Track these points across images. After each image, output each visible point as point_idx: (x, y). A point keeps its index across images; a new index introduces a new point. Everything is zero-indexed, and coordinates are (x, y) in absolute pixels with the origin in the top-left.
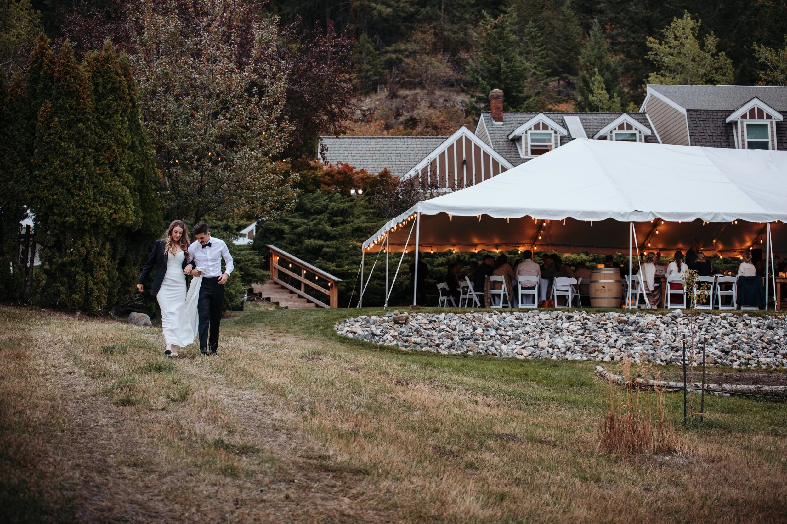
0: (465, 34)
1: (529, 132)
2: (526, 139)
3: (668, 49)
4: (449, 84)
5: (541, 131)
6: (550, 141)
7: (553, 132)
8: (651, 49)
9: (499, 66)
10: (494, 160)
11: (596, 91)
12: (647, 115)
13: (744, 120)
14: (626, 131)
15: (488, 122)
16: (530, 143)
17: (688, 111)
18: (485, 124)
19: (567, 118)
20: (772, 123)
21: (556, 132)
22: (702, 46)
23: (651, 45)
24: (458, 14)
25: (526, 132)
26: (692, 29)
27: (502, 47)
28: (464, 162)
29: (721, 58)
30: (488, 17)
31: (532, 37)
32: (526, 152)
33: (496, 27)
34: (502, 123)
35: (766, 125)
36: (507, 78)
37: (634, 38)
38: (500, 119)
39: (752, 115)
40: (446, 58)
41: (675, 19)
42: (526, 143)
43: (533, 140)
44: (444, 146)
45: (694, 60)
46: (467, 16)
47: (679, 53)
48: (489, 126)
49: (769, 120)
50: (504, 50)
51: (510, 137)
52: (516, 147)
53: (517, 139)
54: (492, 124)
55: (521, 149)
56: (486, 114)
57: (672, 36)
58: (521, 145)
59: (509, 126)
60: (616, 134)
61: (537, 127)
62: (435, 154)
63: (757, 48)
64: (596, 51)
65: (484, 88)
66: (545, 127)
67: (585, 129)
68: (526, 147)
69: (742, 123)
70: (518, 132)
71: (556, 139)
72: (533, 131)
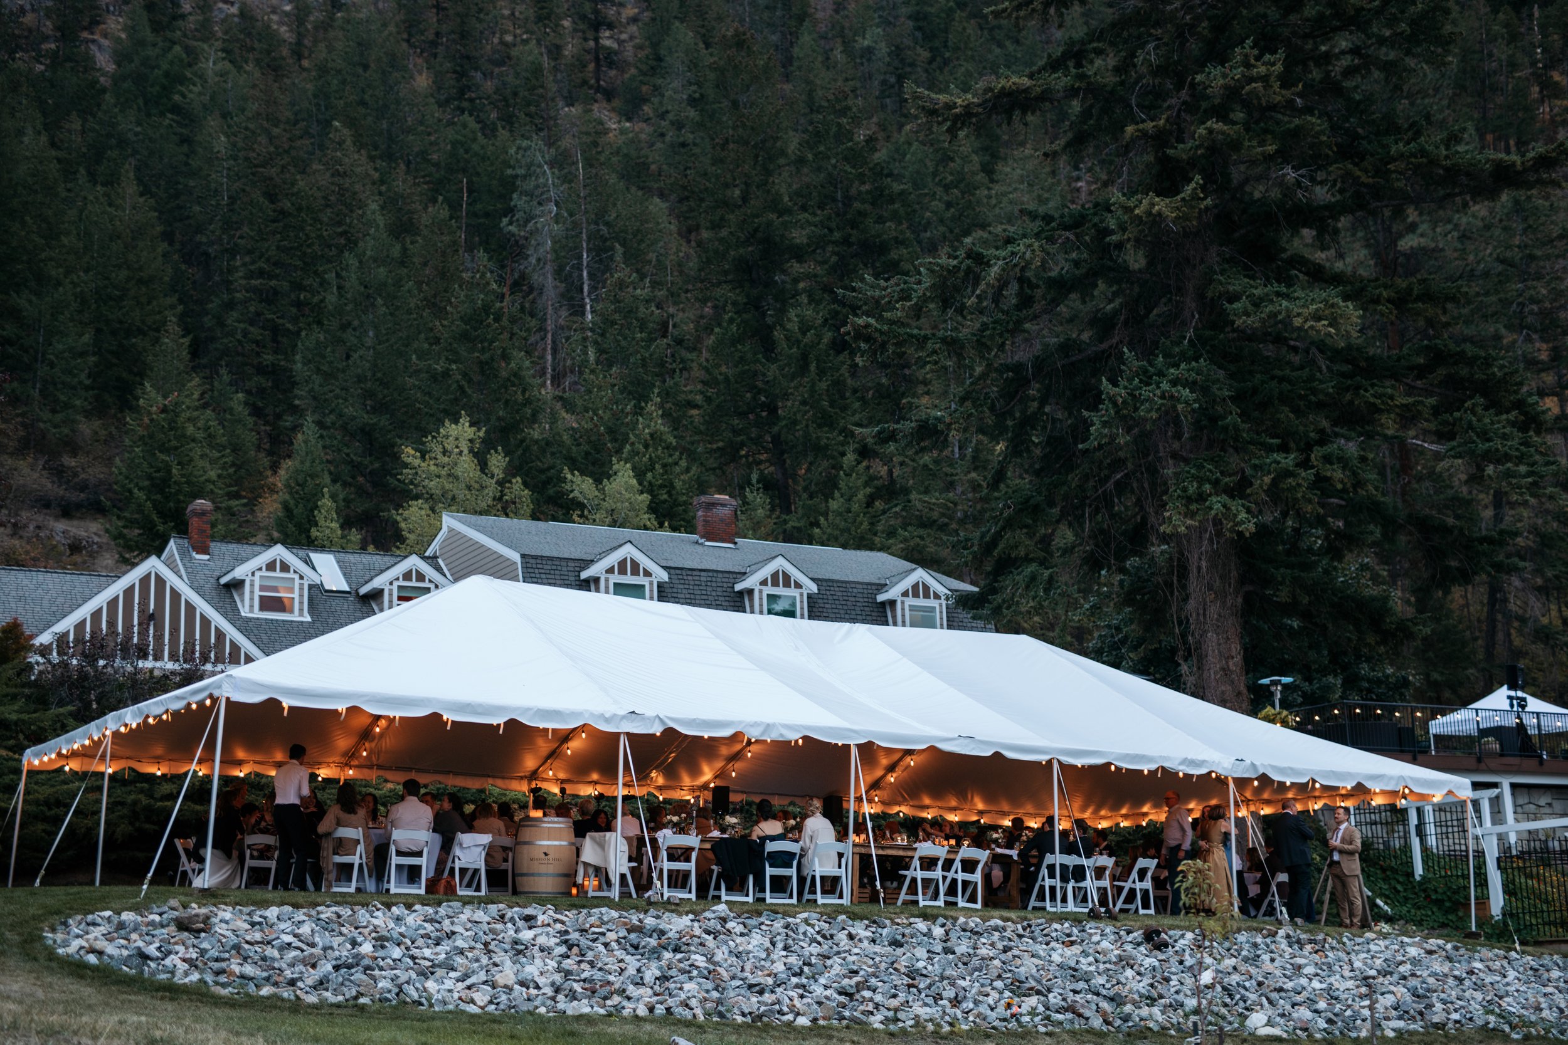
0: (73, 431)
1: (258, 574)
2: (252, 585)
3: (433, 468)
4: (44, 503)
5: (278, 574)
6: (291, 590)
7: (296, 577)
8: (406, 465)
9: (169, 472)
10: (202, 616)
11: (321, 522)
12: (440, 561)
13: (610, 576)
14: (414, 583)
15: (183, 554)
16: (257, 593)
17: (523, 556)
18: (177, 556)
19: (315, 557)
20: (651, 583)
21: (301, 578)
22: (483, 466)
23: (410, 460)
24: (63, 398)
25: (253, 574)
26: (471, 441)
27: (174, 443)
28: (152, 617)
29: (515, 487)
30: (153, 394)
31: (210, 436)
32: (251, 606)
33: (164, 410)
34: (207, 557)
35: (643, 586)
36: (179, 492)
37: (348, 455)
38: (204, 550)
39: (622, 570)
40: (41, 462)
41: (447, 423)
42: (252, 592)
43: (262, 588)
44: (117, 588)
45: (469, 488)
46: (78, 403)
47: (449, 475)
48: (186, 560)
49: (648, 579)
50: (176, 448)
51: (223, 581)
52: (232, 597)
53: (238, 584)
54: (191, 558)
55: (242, 601)
56: (180, 541)
57: (440, 449)
58: (242, 595)
59: (219, 563)
60: (399, 587)
61: (271, 566)
62: (100, 600)
63: (569, 476)
64: (308, 464)
65: (140, 505)
66: (285, 568)
67: (345, 575)
68: (252, 599)
69: (607, 580)
70: (239, 572)
71: (301, 589)
72: (265, 573)
